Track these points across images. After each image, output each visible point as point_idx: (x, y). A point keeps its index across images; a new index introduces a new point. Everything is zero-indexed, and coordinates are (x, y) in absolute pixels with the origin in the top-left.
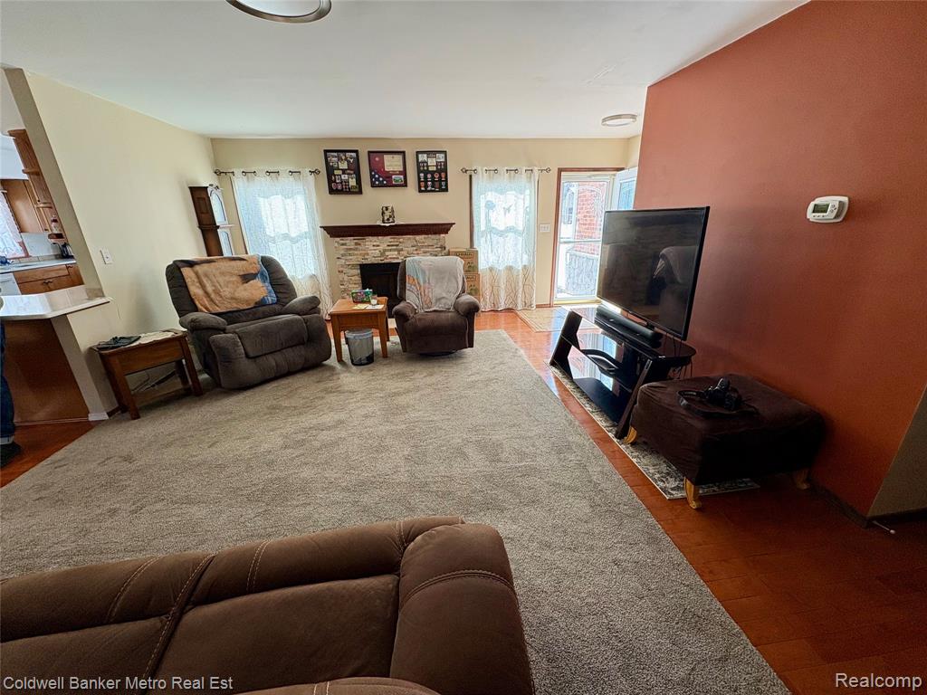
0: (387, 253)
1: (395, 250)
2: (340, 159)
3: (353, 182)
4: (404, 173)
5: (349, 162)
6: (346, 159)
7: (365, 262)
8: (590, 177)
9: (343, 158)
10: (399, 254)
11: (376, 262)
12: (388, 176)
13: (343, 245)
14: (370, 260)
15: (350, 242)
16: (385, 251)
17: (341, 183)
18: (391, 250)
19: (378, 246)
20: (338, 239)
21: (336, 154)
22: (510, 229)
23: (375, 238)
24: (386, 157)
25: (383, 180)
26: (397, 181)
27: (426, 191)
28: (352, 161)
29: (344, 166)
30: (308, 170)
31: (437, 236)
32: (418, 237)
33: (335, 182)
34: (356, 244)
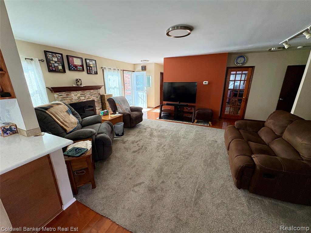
0: (81, 98)
1: (83, 96)
2: (53, 56)
3: (60, 67)
4: (82, 66)
5: (58, 58)
6: (56, 57)
7: (72, 102)
9: (55, 56)
10: (85, 98)
11: (76, 102)
12: (76, 66)
13: (61, 95)
14: (74, 101)
15: (64, 94)
16: (79, 97)
17: (55, 67)
18: (82, 97)
19: (77, 95)
20: (58, 93)
21: (51, 54)
22: (115, 87)
23: (75, 92)
24: (75, 59)
25: (73, 68)
26: (79, 69)
27: (90, 74)
28: (59, 58)
29: (56, 60)
30: (38, 59)
31: (97, 90)
32: (91, 91)
33: (51, 66)
34: (67, 95)
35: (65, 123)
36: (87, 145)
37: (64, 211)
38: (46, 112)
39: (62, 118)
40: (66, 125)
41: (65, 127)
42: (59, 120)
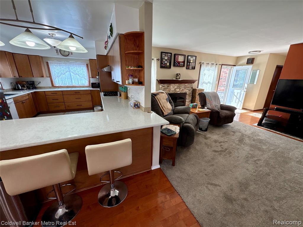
0: (176, 90)
1: (178, 89)
2: (165, 56)
3: (168, 64)
4: (184, 62)
5: (168, 57)
6: (167, 56)
7: (169, 93)
8: (226, 67)
9: (167, 55)
10: (180, 90)
11: (172, 93)
12: (179, 63)
13: (164, 86)
14: (171, 92)
15: (166, 85)
16: (176, 89)
17: (165, 64)
18: (177, 89)
19: (174, 87)
20: (162, 84)
21: (165, 54)
22: (209, 82)
23: (173, 84)
24: (180, 56)
25: (177, 64)
26: (181, 65)
27: (189, 69)
28: (169, 56)
29: (166, 58)
30: (156, 59)
31: (191, 84)
32: (186, 84)
33: (163, 63)
34: (168, 86)
35: (164, 108)
36: (176, 129)
37: (151, 170)
38: (155, 98)
39: (162, 104)
40: (164, 110)
41: (163, 111)
42: (161, 104)
